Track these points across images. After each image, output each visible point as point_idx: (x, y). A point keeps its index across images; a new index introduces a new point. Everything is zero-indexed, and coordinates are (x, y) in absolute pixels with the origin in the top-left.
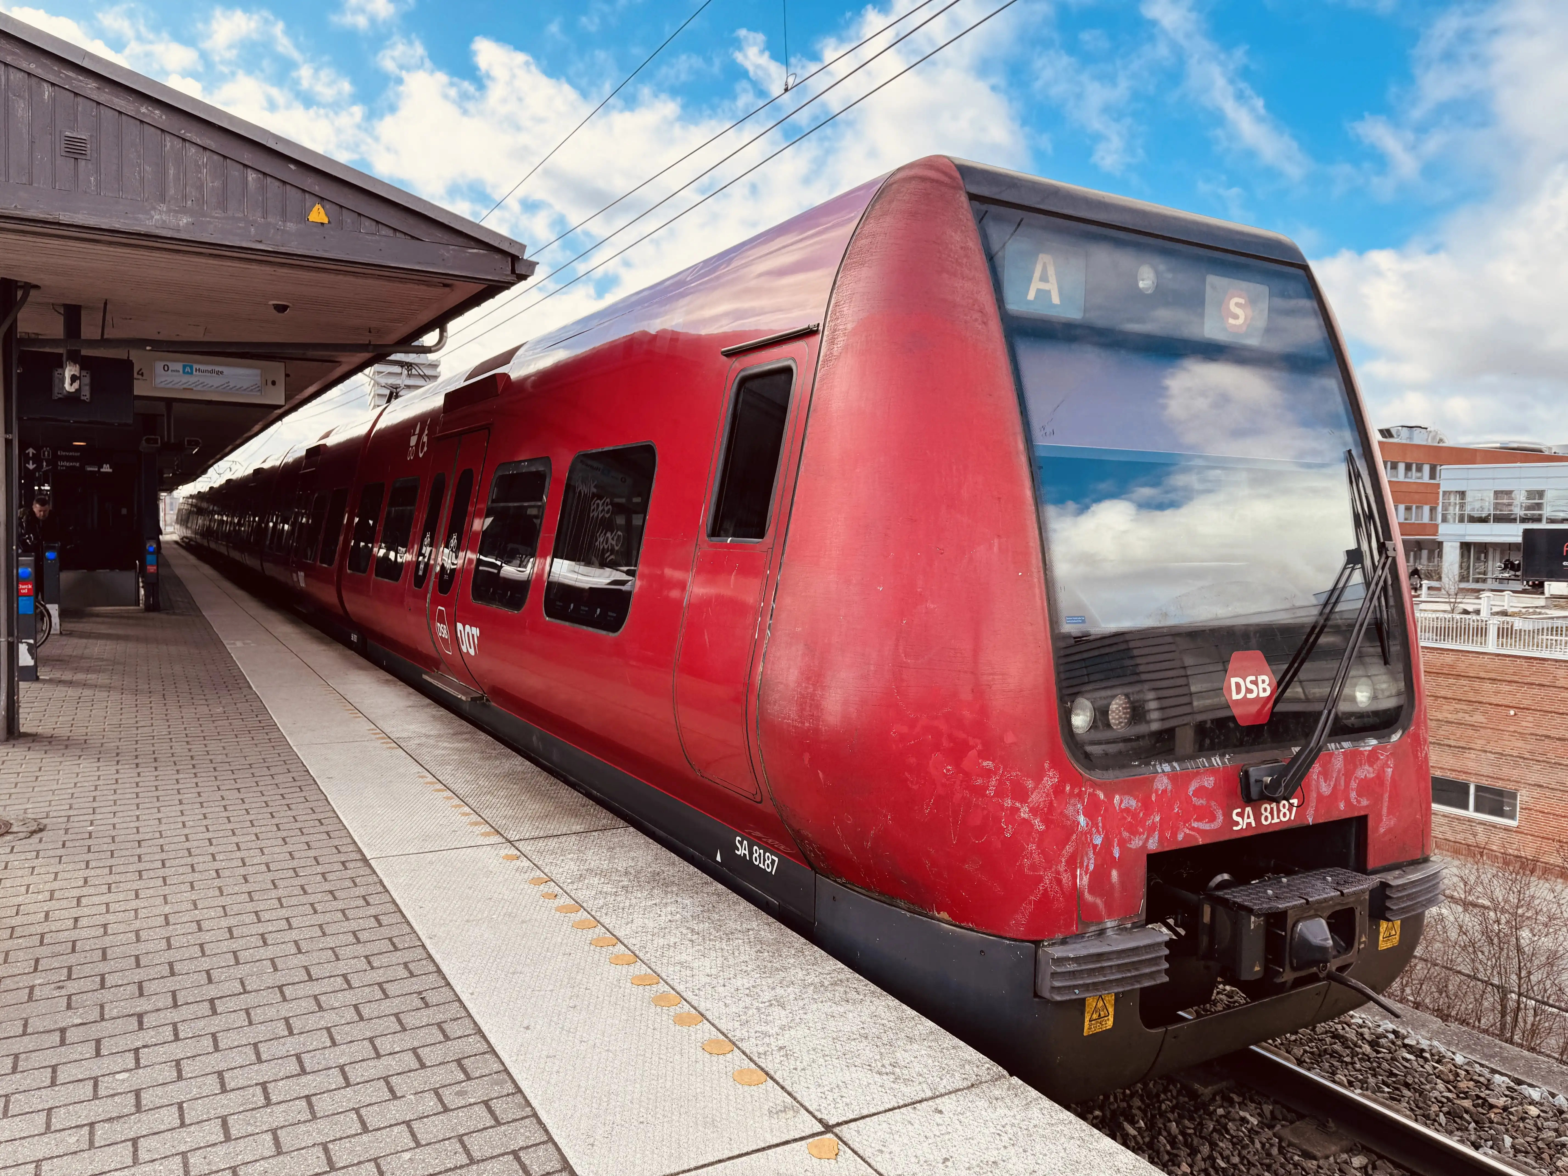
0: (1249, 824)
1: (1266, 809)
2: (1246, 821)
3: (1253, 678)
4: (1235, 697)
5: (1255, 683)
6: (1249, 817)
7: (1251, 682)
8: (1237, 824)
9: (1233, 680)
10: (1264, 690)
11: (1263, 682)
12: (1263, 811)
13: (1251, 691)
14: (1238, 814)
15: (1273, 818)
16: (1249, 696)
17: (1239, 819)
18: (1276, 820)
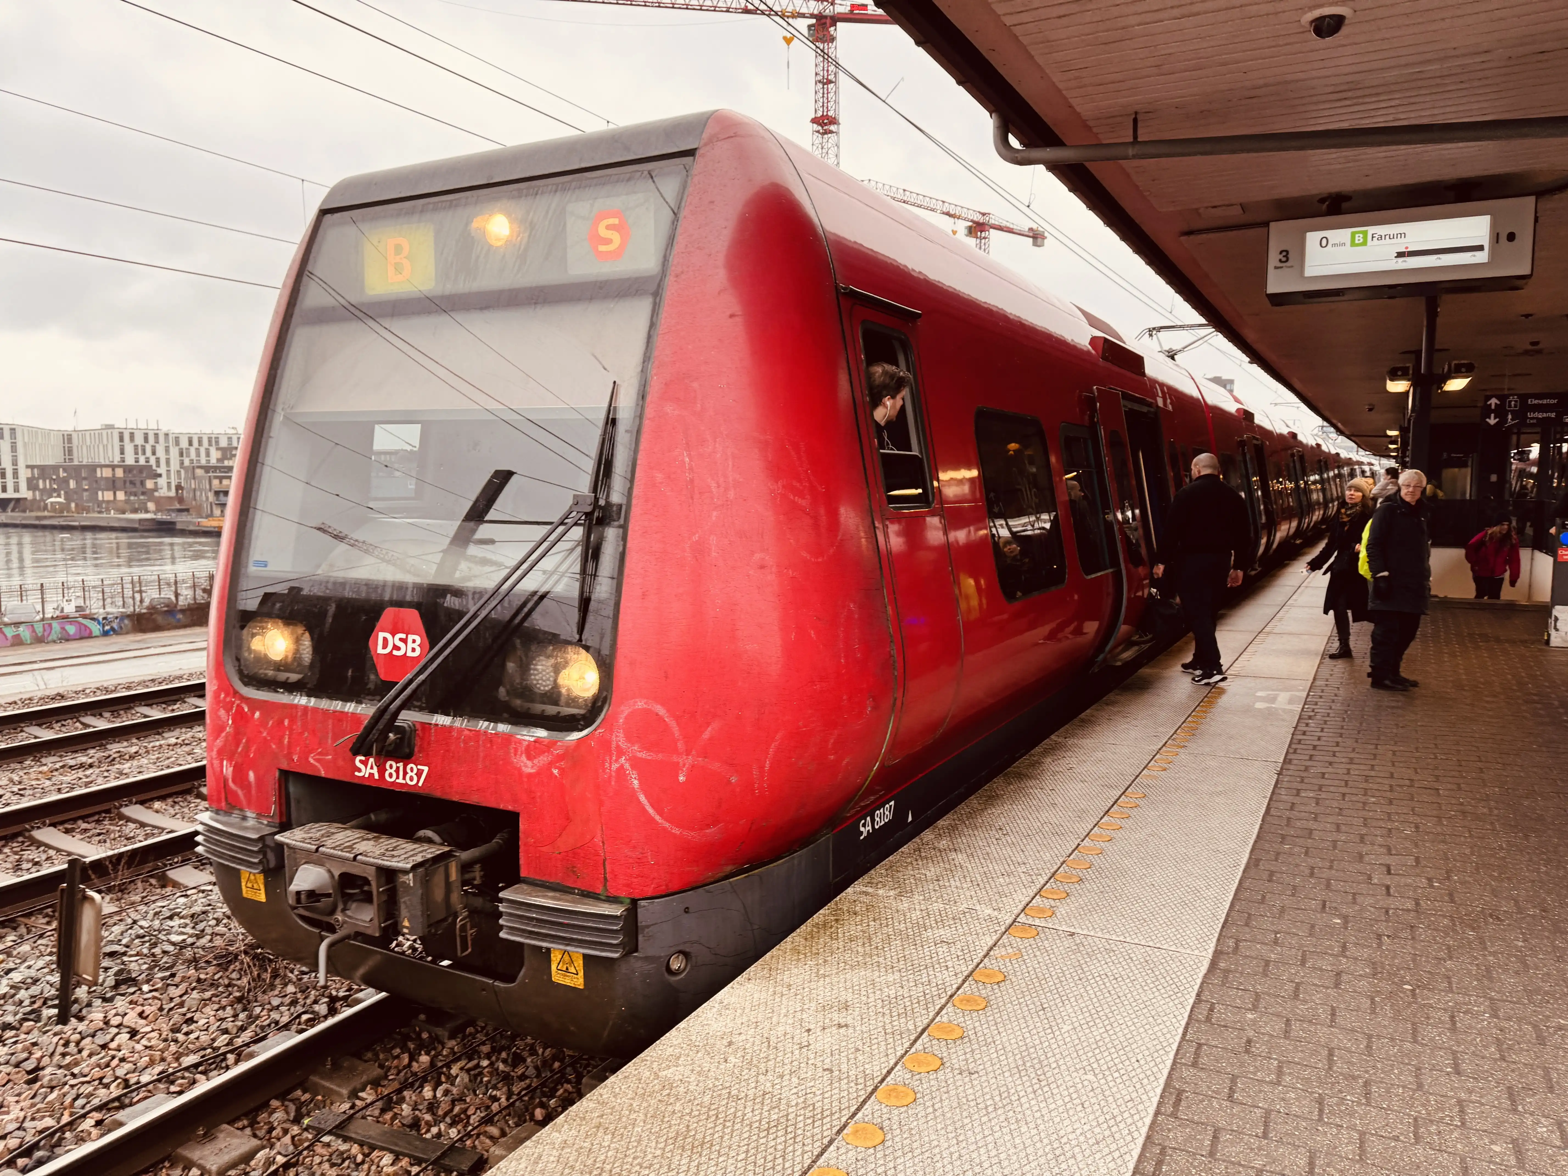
0: (371, 775)
1: (391, 767)
2: (369, 771)
3: (403, 636)
4: (380, 651)
5: (404, 641)
6: (372, 768)
7: (401, 640)
8: (360, 770)
9: (381, 635)
10: (414, 650)
11: (414, 641)
12: (388, 766)
13: (398, 649)
14: (361, 761)
15: (398, 777)
16: (395, 653)
17: (362, 767)
18: (400, 781)
